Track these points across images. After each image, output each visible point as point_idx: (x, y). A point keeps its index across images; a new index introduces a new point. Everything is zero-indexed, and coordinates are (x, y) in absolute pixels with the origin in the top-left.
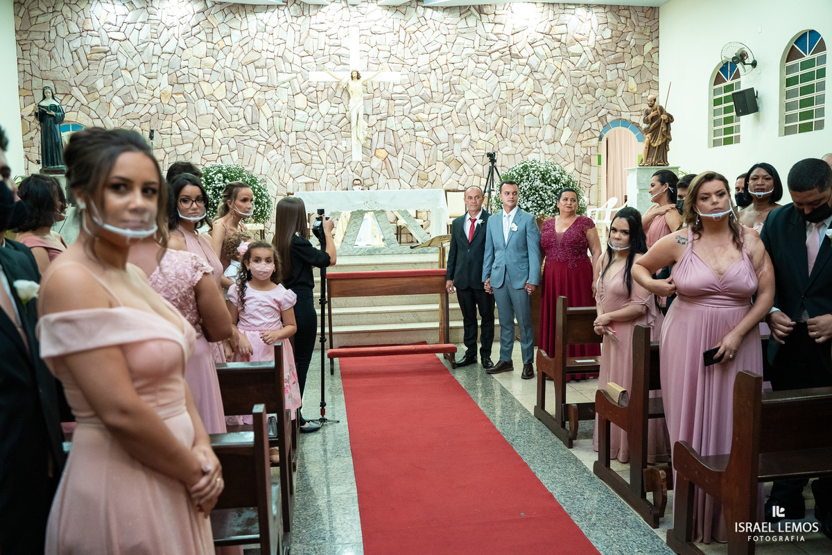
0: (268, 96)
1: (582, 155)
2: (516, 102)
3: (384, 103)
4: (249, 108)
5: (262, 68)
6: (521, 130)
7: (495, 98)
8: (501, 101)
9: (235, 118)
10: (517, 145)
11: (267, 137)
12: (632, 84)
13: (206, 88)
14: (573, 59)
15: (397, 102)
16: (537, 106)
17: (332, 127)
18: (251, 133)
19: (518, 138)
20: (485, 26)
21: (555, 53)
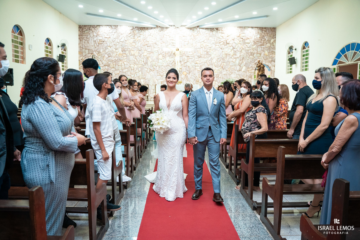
0: (151, 55)
1: (249, 75)
2: (228, 58)
3: (186, 58)
4: (145, 59)
5: (149, 46)
6: (229, 67)
7: (221, 56)
8: (223, 58)
9: (141, 61)
10: (227, 71)
11: (150, 67)
12: (266, 52)
13: (132, 52)
14: (246, 44)
15: (190, 57)
16: (235, 59)
17: (170, 65)
18: (145, 66)
19: (228, 69)
20: (219, 34)
21: (241, 42)
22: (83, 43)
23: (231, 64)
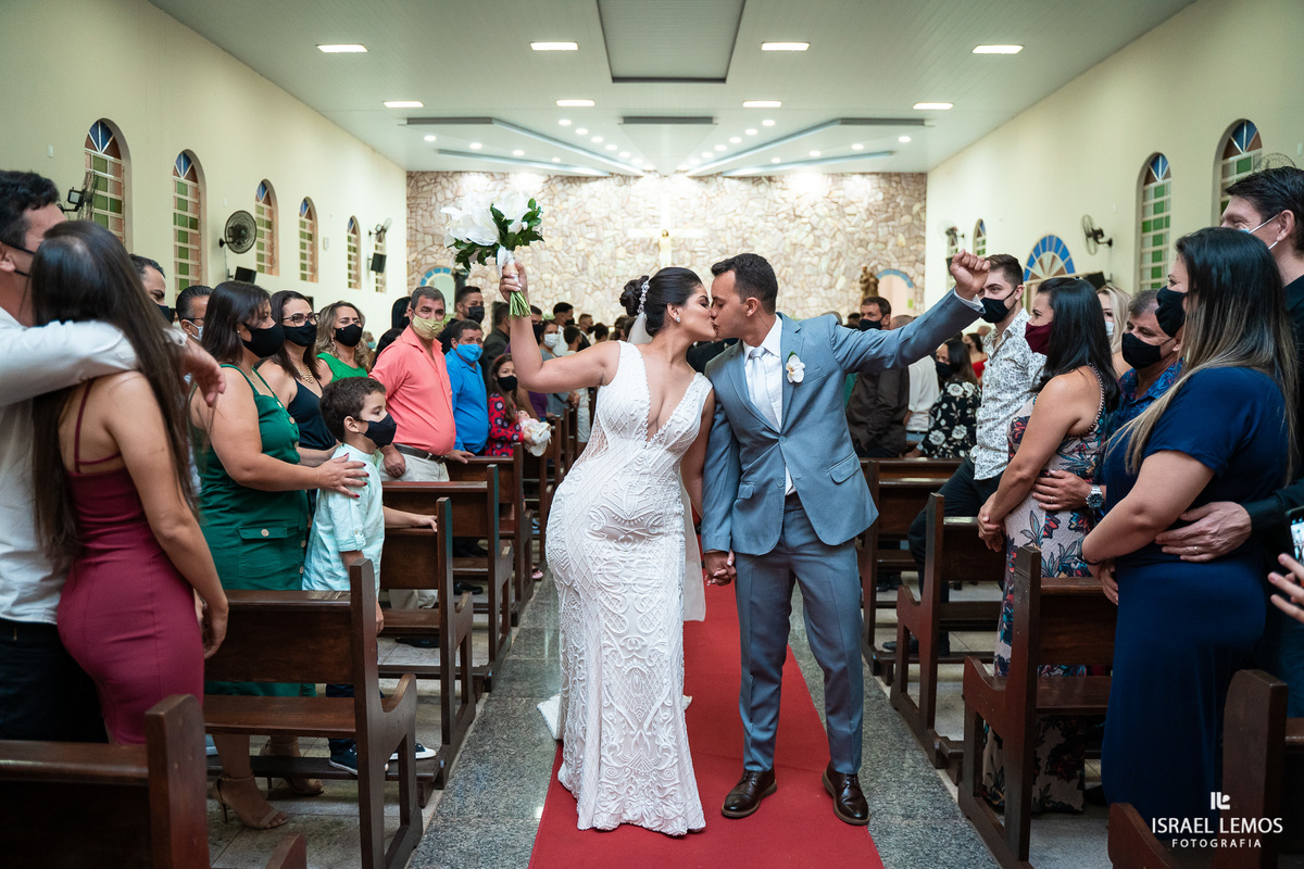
0: (595, 248)
2: (799, 254)
3: (688, 255)
4: (580, 259)
5: (592, 226)
6: (802, 278)
8: (785, 254)
9: (569, 265)
10: (798, 290)
11: (594, 281)
12: (902, 239)
13: (547, 242)
14: (848, 218)
15: (699, 254)
16: (816, 258)
18: (581, 277)
19: (799, 285)
20: (775, 192)
21: (833, 213)
22: (419, 218)
23: (807, 270)
